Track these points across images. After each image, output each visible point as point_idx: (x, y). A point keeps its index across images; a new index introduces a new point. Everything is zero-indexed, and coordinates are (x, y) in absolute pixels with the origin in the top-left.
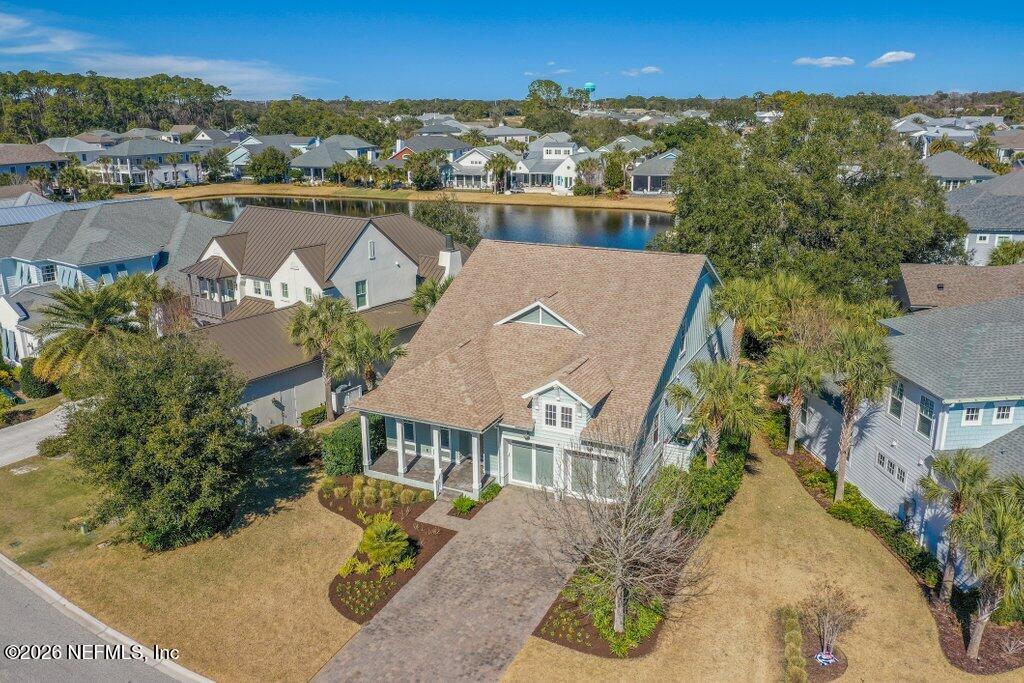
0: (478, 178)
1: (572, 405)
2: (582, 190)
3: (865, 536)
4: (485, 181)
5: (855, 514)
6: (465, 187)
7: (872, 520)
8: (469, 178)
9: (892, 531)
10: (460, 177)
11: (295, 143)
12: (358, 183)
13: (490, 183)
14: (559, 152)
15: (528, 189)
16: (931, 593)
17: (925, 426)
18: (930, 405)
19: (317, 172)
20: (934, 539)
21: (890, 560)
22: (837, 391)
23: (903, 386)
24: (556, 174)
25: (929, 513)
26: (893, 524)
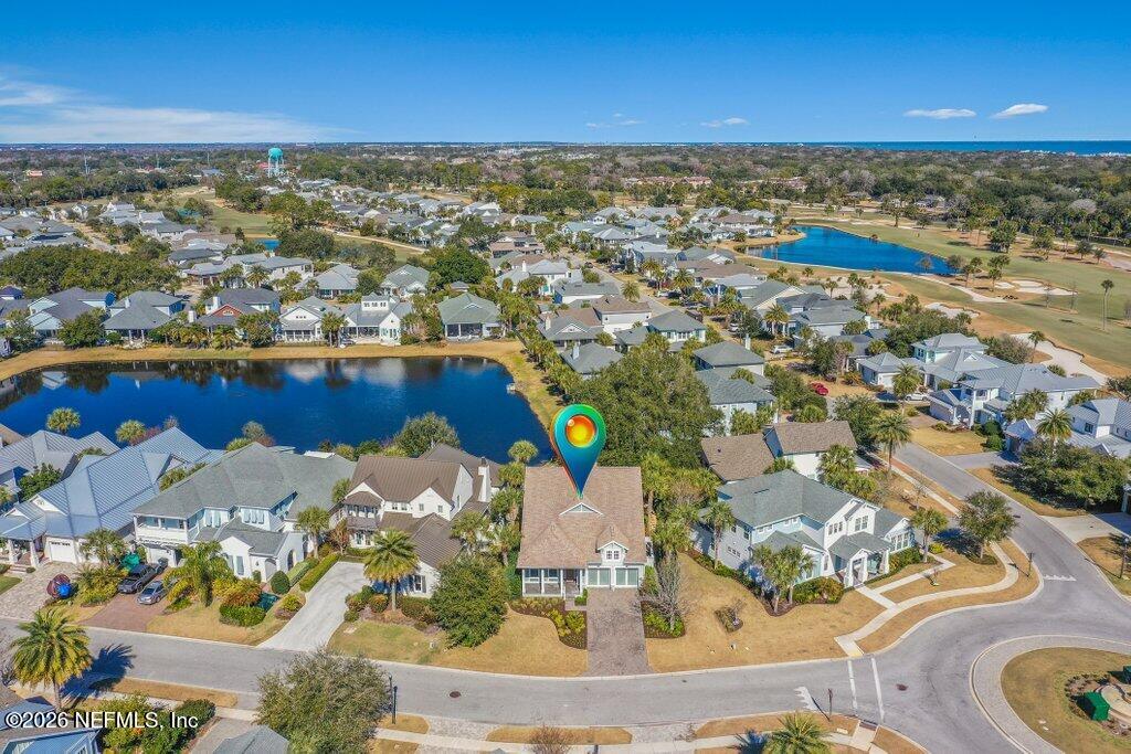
0: (307, 332)
1: (619, 550)
2: (408, 340)
3: (730, 580)
4: (314, 334)
5: (723, 572)
6: (296, 340)
7: (732, 574)
8: (298, 332)
9: (737, 576)
10: (290, 332)
11: (88, 299)
12: (190, 343)
13: (317, 335)
14: (376, 305)
15: (359, 340)
16: (757, 595)
17: (746, 536)
18: (748, 529)
19: (136, 334)
20: (754, 576)
21: (741, 587)
22: (704, 521)
23: (737, 522)
24: (382, 326)
25: (751, 567)
26: (739, 573)
